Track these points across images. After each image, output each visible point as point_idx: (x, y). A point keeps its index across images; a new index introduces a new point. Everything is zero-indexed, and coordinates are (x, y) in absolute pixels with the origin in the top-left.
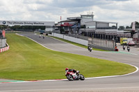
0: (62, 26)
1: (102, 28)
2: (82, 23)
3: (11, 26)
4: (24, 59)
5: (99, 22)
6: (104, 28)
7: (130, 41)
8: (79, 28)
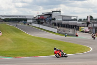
0: (39, 18)
1: (66, 20)
2: (53, 16)
3: (3, 18)
4: (12, 42)
5: (64, 16)
6: (68, 20)
7: (86, 29)
8: (50, 20)
